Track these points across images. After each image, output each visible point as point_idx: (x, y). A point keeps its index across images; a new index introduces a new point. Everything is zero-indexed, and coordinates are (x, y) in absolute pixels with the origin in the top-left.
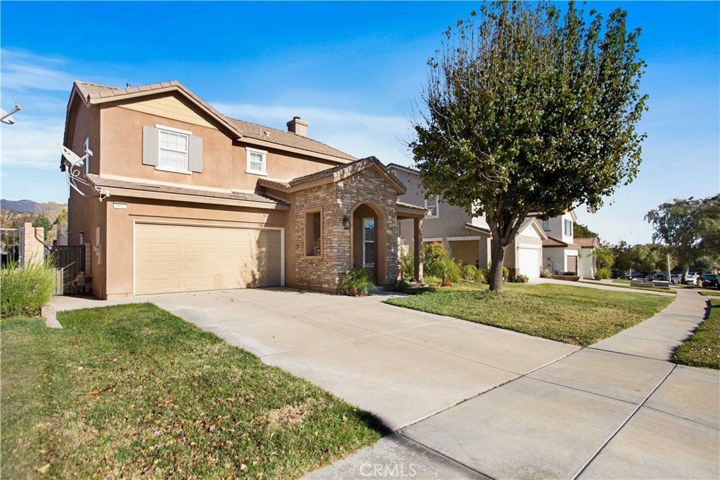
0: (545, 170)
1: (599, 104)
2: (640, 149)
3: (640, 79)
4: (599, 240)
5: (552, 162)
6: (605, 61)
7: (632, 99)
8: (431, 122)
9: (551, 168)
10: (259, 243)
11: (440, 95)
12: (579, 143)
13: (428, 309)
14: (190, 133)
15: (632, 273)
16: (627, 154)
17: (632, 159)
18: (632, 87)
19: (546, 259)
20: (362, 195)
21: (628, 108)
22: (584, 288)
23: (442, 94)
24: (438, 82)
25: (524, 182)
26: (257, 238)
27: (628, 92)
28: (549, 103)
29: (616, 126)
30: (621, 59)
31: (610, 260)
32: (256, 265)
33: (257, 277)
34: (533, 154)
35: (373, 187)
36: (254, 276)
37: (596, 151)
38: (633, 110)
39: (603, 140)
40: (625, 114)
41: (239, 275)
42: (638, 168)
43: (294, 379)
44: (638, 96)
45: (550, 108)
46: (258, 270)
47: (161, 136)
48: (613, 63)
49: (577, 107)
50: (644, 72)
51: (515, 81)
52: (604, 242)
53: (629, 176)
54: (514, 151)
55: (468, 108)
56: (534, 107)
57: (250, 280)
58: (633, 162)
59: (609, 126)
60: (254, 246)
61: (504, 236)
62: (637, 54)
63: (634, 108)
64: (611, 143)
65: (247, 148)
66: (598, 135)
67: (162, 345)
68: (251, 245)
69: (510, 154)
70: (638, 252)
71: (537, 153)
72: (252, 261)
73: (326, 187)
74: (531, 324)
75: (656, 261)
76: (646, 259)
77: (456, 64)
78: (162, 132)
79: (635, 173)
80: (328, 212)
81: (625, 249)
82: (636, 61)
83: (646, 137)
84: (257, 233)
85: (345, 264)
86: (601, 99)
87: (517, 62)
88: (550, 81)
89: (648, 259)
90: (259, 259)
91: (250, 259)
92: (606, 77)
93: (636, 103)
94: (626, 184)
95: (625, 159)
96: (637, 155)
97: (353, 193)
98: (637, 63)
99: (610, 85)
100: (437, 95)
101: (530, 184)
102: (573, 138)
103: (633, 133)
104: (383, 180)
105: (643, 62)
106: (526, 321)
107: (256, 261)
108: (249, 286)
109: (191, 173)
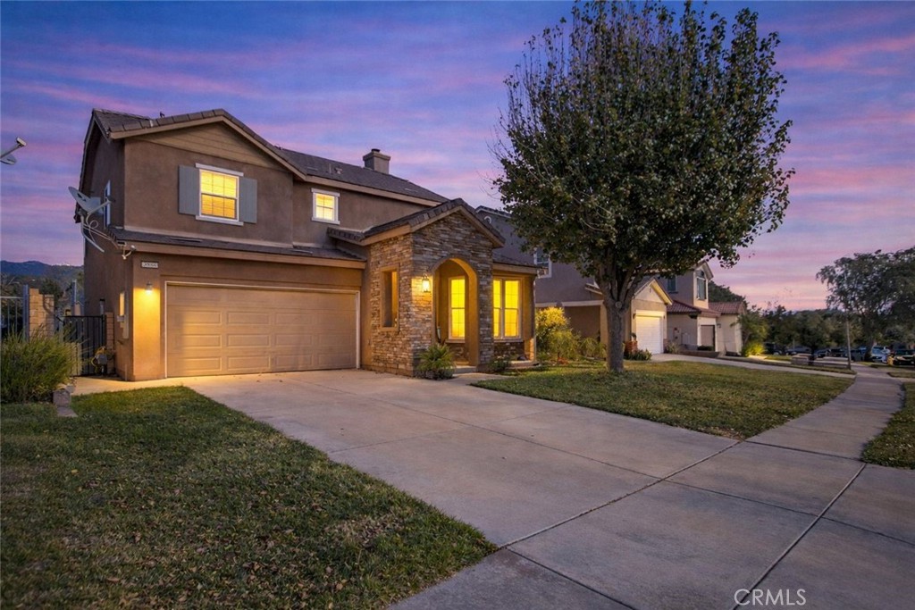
0: (664, 216)
1: (729, 131)
2: (786, 189)
3: (778, 99)
4: (746, 304)
5: (672, 208)
6: (733, 75)
7: (769, 127)
8: (514, 155)
9: (671, 214)
11: (524, 122)
12: (705, 184)
13: (534, 393)
15: (796, 347)
16: (770, 194)
17: (776, 201)
18: (768, 110)
19: (672, 329)
20: (447, 249)
21: (765, 137)
22: (725, 366)
23: (526, 120)
24: (521, 105)
25: (635, 230)
27: (764, 115)
28: (664, 130)
29: (751, 160)
30: (753, 73)
31: (763, 331)
34: (649, 196)
35: (461, 238)
37: (727, 192)
38: (774, 140)
39: (737, 178)
40: (762, 145)
42: (784, 212)
43: (370, 482)
44: (778, 122)
45: (664, 136)
48: (743, 79)
49: (700, 136)
50: (783, 90)
51: (617, 101)
52: (753, 307)
53: (773, 221)
54: (622, 191)
55: (559, 139)
56: (644, 135)
58: (777, 204)
59: (744, 161)
61: (618, 300)
62: (773, 67)
63: (773, 137)
64: (747, 181)
65: (313, 190)
66: (730, 171)
67: (202, 439)
69: (618, 194)
70: (806, 320)
71: (653, 195)
73: (402, 238)
74: (670, 411)
75: (831, 332)
76: (817, 330)
77: (542, 82)
79: (780, 217)
80: (405, 271)
81: (784, 316)
82: (771, 75)
83: (794, 173)
85: (425, 338)
86: (730, 126)
87: (619, 78)
88: (664, 101)
89: (820, 329)
92: (736, 97)
93: (775, 130)
94: (769, 231)
95: (767, 201)
96: (783, 195)
97: (436, 246)
98: (774, 77)
99: (741, 106)
100: (520, 122)
101: (643, 232)
102: (698, 177)
103: (776, 169)
104: (474, 229)
105: (782, 77)
106: (664, 408)
109: (241, 224)
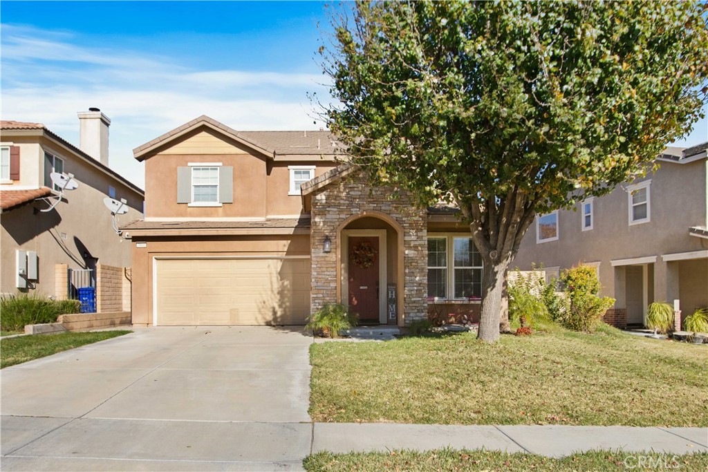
10: (281, 274)
14: (221, 164)
26: (279, 270)
32: (277, 300)
33: (279, 314)
36: (275, 313)
41: (257, 310)
46: (280, 306)
47: (193, 173)
57: (269, 317)
60: (275, 278)
65: (289, 167)
68: (271, 277)
72: (273, 296)
78: (194, 169)
84: (280, 264)
90: (281, 293)
91: (270, 293)
97: (342, 205)
107: (278, 297)
108: (268, 324)
109: (221, 205)
